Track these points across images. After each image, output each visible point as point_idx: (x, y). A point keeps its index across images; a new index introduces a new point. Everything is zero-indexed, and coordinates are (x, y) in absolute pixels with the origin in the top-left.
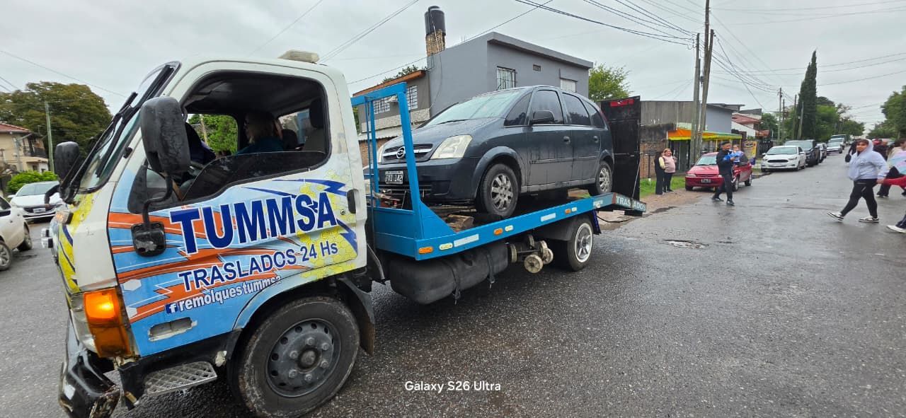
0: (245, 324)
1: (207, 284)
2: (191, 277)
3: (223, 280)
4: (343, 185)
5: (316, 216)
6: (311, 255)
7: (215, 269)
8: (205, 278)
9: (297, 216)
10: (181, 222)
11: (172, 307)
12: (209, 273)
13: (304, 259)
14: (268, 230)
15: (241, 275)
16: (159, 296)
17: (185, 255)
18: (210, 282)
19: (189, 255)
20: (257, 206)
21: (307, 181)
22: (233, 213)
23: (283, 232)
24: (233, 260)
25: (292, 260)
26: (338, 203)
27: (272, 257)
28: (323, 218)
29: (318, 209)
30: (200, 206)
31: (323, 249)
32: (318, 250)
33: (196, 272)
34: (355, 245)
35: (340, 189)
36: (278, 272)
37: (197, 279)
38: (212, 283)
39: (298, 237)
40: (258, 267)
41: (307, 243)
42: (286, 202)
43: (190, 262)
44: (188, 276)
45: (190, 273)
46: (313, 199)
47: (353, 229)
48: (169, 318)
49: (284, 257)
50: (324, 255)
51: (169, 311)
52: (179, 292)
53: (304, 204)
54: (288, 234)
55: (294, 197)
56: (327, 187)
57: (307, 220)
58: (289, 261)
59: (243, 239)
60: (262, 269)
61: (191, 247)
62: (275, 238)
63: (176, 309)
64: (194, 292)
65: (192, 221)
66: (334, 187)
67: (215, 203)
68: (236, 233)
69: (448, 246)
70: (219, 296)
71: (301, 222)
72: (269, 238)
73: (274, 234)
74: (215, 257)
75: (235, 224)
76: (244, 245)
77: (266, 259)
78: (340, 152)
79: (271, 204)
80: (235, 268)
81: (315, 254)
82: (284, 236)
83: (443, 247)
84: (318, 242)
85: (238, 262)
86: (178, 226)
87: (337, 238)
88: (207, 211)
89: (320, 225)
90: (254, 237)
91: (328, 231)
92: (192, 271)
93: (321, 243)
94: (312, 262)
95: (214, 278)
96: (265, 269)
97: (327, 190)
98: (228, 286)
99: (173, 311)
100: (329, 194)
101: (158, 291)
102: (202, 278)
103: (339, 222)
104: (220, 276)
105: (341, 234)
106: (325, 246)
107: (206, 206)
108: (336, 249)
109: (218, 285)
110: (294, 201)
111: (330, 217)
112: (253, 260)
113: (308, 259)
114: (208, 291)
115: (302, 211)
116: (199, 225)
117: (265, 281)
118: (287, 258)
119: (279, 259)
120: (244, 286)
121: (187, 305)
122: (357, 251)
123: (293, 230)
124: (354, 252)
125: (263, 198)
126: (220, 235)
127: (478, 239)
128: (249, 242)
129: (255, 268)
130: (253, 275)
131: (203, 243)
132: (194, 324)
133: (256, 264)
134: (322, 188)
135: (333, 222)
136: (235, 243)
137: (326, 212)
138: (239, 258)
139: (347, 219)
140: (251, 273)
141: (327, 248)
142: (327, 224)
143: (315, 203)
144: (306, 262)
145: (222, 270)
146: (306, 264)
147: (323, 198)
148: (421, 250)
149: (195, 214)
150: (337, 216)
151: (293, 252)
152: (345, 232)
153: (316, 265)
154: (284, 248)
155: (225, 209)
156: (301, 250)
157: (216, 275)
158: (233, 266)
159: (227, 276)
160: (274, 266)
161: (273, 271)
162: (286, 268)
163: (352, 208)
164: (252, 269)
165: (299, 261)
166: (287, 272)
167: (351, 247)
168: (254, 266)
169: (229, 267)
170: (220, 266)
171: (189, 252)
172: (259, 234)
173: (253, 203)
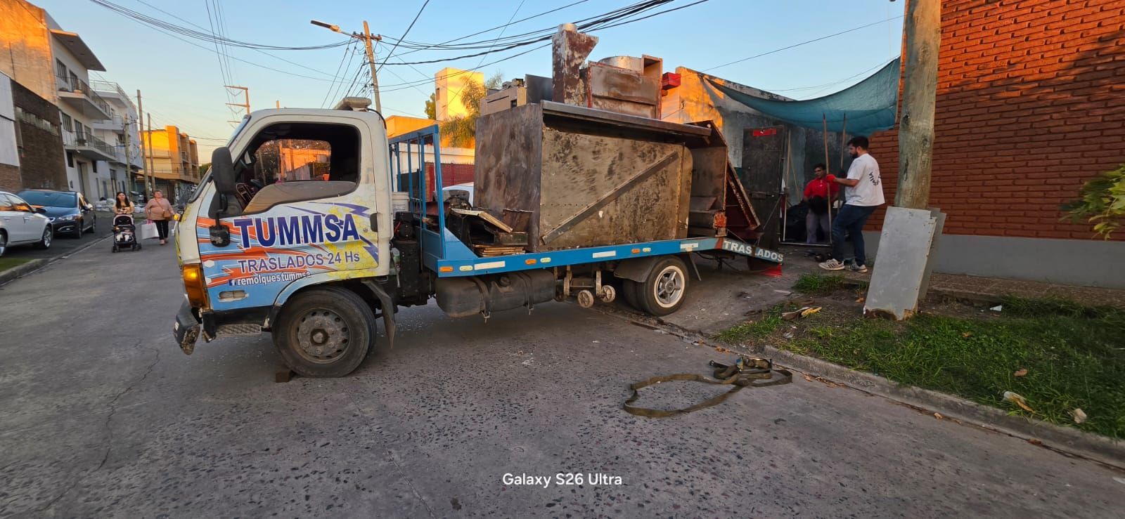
0: (283, 302)
1: (256, 270)
2: (246, 264)
3: (267, 269)
4: (366, 209)
5: (342, 231)
6: (336, 260)
7: (262, 260)
8: (255, 266)
9: (326, 230)
10: (240, 227)
11: (233, 282)
12: (258, 262)
13: (330, 263)
14: (302, 239)
15: (280, 268)
16: (225, 273)
17: (242, 249)
18: (258, 269)
19: (245, 249)
20: (294, 220)
21: (335, 204)
22: (276, 223)
23: (314, 240)
24: (276, 256)
25: (320, 262)
26: (362, 223)
27: (305, 258)
28: (347, 234)
29: (343, 226)
30: (253, 217)
31: (347, 257)
32: (343, 257)
33: (249, 261)
34: (376, 257)
35: (365, 212)
36: (309, 269)
37: (250, 266)
38: (260, 270)
39: (327, 246)
40: (293, 264)
41: (334, 251)
42: (317, 219)
43: (244, 254)
44: (244, 263)
45: (245, 261)
46: (339, 218)
47: (376, 245)
48: (231, 289)
49: (314, 259)
50: (347, 261)
51: (231, 284)
52: (237, 273)
54: (318, 242)
55: (324, 215)
56: (353, 210)
57: (333, 234)
58: (317, 262)
59: (283, 242)
60: (296, 265)
61: (246, 244)
62: (306, 244)
63: (235, 284)
64: (247, 274)
66: (359, 210)
67: (264, 217)
68: (278, 238)
69: (469, 268)
70: (265, 279)
71: (328, 235)
72: (303, 244)
73: (306, 241)
74: (262, 253)
75: (277, 232)
76: (283, 246)
77: (300, 259)
78: (367, 182)
79: (306, 220)
80: (277, 262)
81: (339, 260)
82: (314, 244)
83: (463, 268)
84: (342, 251)
85: (279, 258)
86: (238, 229)
87: (360, 250)
88: (258, 221)
89: (345, 238)
90: (291, 242)
91: (351, 243)
92: (247, 260)
93: (346, 253)
94: (336, 265)
95: (261, 267)
96: (298, 266)
97: (353, 212)
98: (271, 274)
99: (233, 284)
100: (353, 215)
101: (226, 270)
102: (253, 266)
103: (361, 238)
104: (265, 266)
105: (365, 247)
106: (349, 254)
107: (257, 217)
108: (358, 258)
109: (264, 272)
110: (323, 219)
111: (354, 233)
112: (290, 258)
113: (333, 263)
114: (257, 275)
116: (252, 232)
117: (298, 274)
118: (316, 260)
119: (310, 260)
120: (282, 275)
121: (242, 282)
122: (378, 263)
123: (321, 240)
124: (375, 262)
125: (300, 215)
126: (267, 238)
127: (504, 266)
128: (287, 245)
129: (291, 264)
131: (254, 243)
132: (247, 295)
133: (292, 261)
134: (348, 211)
135: (356, 237)
136: (277, 244)
137: (350, 228)
138: (280, 255)
139: (370, 236)
140: (288, 267)
141: (351, 256)
142: (351, 238)
143: (342, 222)
145: (267, 262)
146: (331, 266)
147: (349, 218)
148: (444, 269)
149: (250, 222)
150: (360, 232)
151: (321, 256)
152: (368, 245)
153: (340, 268)
154: (315, 252)
155: (271, 220)
156: (329, 255)
157: (263, 265)
158: (275, 260)
159: (270, 267)
160: (306, 264)
161: (304, 268)
162: (315, 267)
163: (375, 228)
164: (289, 264)
165: (326, 263)
166: (315, 270)
167: (372, 259)
168: (291, 262)
169: (272, 261)
170: (266, 259)
171: (245, 247)
172: (295, 240)
173: (291, 218)
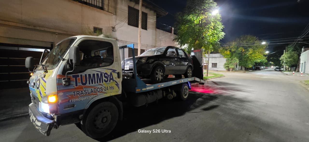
0: (88, 107)
1: (80, 95)
3: (84, 94)
4: (116, 70)
5: (109, 78)
6: (107, 89)
7: (82, 91)
8: (79, 94)
9: (104, 78)
10: (74, 78)
11: (70, 101)
12: (80, 92)
13: (105, 90)
14: (96, 82)
15: (88, 93)
16: (67, 97)
17: (75, 87)
19: (76, 87)
20: (94, 75)
22: (88, 76)
23: (100, 82)
25: (102, 90)
26: (115, 75)
27: (97, 89)
28: (110, 79)
29: (109, 77)
30: (80, 74)
32: (109, 88)
33: (77, 92)
34: (119, 88)
35: (116, 72)
36: (98, 93)
37: (77, 94)
38: (81, 95)
39: (104, 84)
40: (93, 92)
41: (106, 86)
42: (101, 74)
43: (75, 89)
45: (75, 92)
46: (108, 74)
47: (118, 83)
48: (69, 104)
49: (100, 89)
50: (110, 90)
51: (69, 102)
52: (72, 97)
53: (106, 75)
54: (101, 83)
55: (103, 73)
56: (112, 71)
57: (106, 80)
59: (90, 84)
60: (94, 92)
62: (98, 84)
63: (71, 101)
64: (76, 97)
65: (77, 78)
66: (114, 71)
67: (83, 74)
68: (88, 82)
69: (145, 89)
70: (82, 99)
72: (96, 84)
74: (82, 88)
75: (88, 80)
76: (90, 85)
77: (95, 90)
78: (116, 61)
79: (98, 74)
80: (87, 91)
81: (108, 89)
83: (143, 89)
85: (88, 90)
86: (74, 79)
87: (114, 85)
88: (81, 75)
89: (110, 81)
90: (92, 83)
91: (112, 83)
92: (76, 91)
93: (110, 86)
95: (81, 94)
96: (95, 92)
98: (85, 96)
99: (70, 102)
100: (112, 73)
102: (78, 93)
103: (115, 81)
104: (83, 93)
106: (111, 87)
107: (81, 74)
108: (114, 88)
110: (103, 74)
111: (112, 79)
112: (92, 89)
113: (106, 90)
114: (80, 97)
115: (105, 77)
116: (79, 79)
117: (94, 96)
118: (100, 90)
120: (89, 97)
121: (74, 100)
123: (102, 82)
125: (96, 73)
126: (84, 82)
127: (153, 88)
129: (92, 92)
130: (91, 94)
131: (80, 84)
132: (75, 106)
135: (113, 81)
136: (88, 84)
137: (111, 78)
138: (88, 89)
139: (118, 80)
140: (91, 93)
141: (111, 88)
142: (112, 81)
144: (105, 91)
145: (83, 92)
147: (111, 74)
148: (137, 90)
149: (78, 76)
150: (114, 79)
151: (102, 88)
152: (116, 83)
153: (108, 92)
154: (100, 87)
155: (86, 75)
156: (104, 88)
157: (82, 93)
159: (85, 93)
160: (97, 91)
161: (97, 93)
162: (100, 92)
163: (119, 77)
164: (91, 92)
165: (104, 91)
166: (100, 93)
167: (118, 88)
168: (92, 91)
169: (85, 91)
170: (83, 91)
171: (76, 86)
172: (94, 83)
173: (93, 74)
